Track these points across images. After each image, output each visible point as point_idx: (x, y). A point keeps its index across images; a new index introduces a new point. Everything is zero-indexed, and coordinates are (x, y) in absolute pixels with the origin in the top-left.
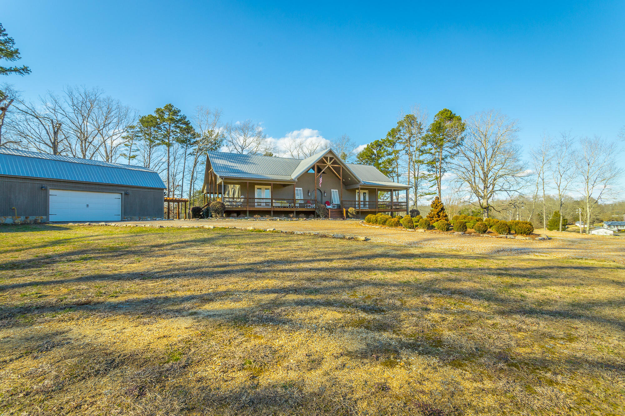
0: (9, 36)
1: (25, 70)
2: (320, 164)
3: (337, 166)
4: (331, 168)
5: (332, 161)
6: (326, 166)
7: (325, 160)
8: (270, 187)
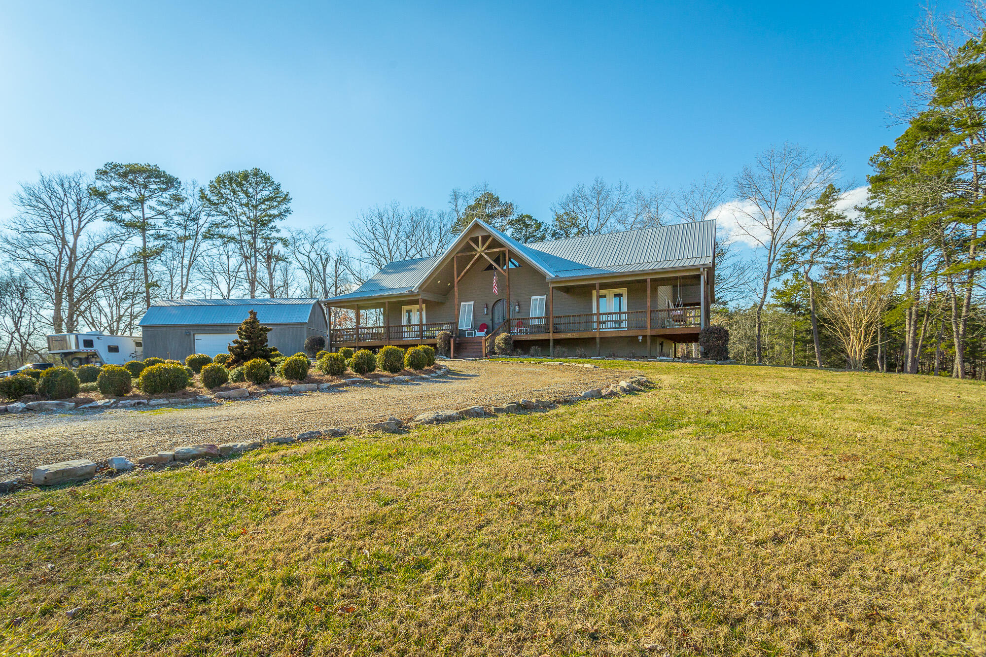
2: (464, 254)
3: (498, 250)
4: (486, 256)
5: (487, 244)
6: (476, 255)
7: (473, 245)
8: (423, 306)
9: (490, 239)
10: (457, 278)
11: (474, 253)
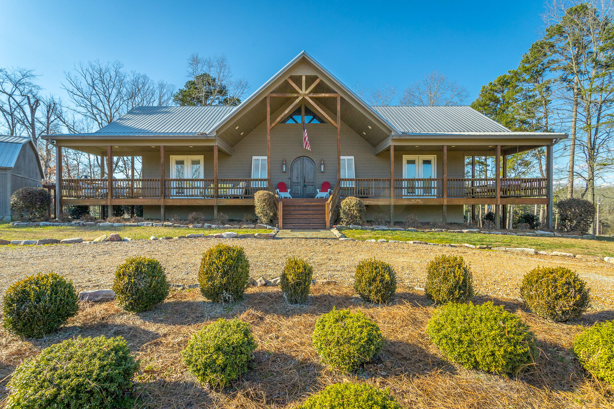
2: (280, 95)
3: (327, 95)
4: (311, 101)
5: (313, 86)
6: (297, 97)
7: (294, 85)
8: (201, 158)
9: (317, 81)
10: (271, 124)
11: (295, 95)
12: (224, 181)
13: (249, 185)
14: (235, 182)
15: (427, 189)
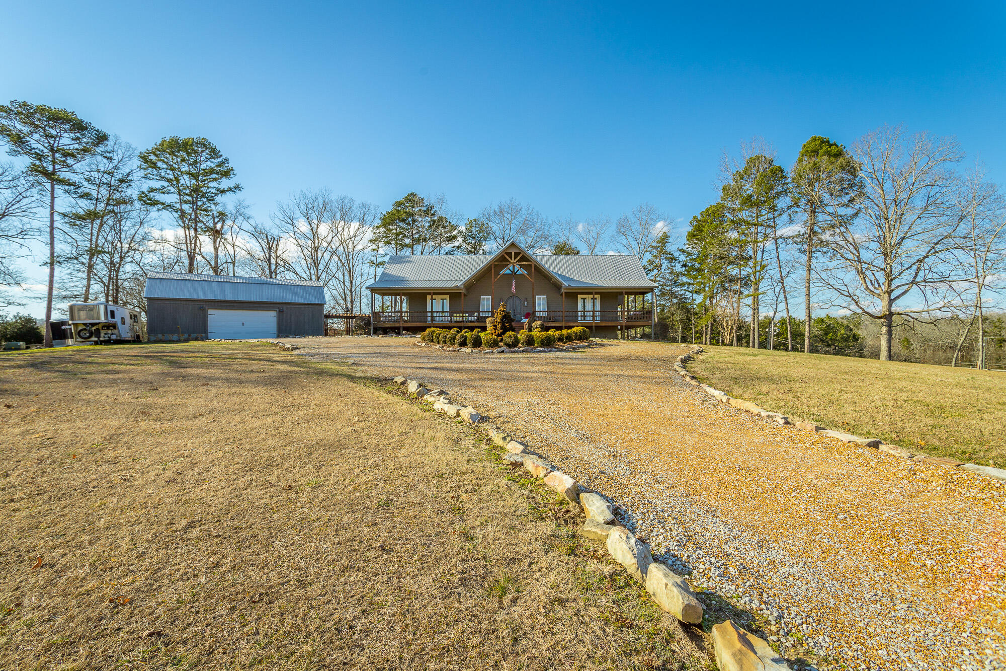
0: (224, 157)
1: (238, 187)
2: (500, 263)
3: (527, 263)
5: (519, 257)
7: (507, 257)
8: (447, 297)
9: (521, 255)
10: (494, 280)
11: (508, 263)
12: (467, 312)
13: (479, 314)
14: (471, 314)
15: (593, 316)
